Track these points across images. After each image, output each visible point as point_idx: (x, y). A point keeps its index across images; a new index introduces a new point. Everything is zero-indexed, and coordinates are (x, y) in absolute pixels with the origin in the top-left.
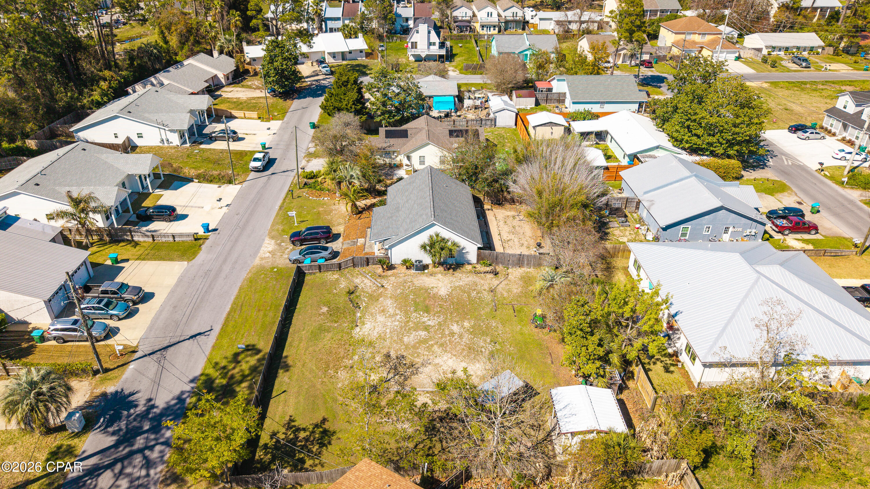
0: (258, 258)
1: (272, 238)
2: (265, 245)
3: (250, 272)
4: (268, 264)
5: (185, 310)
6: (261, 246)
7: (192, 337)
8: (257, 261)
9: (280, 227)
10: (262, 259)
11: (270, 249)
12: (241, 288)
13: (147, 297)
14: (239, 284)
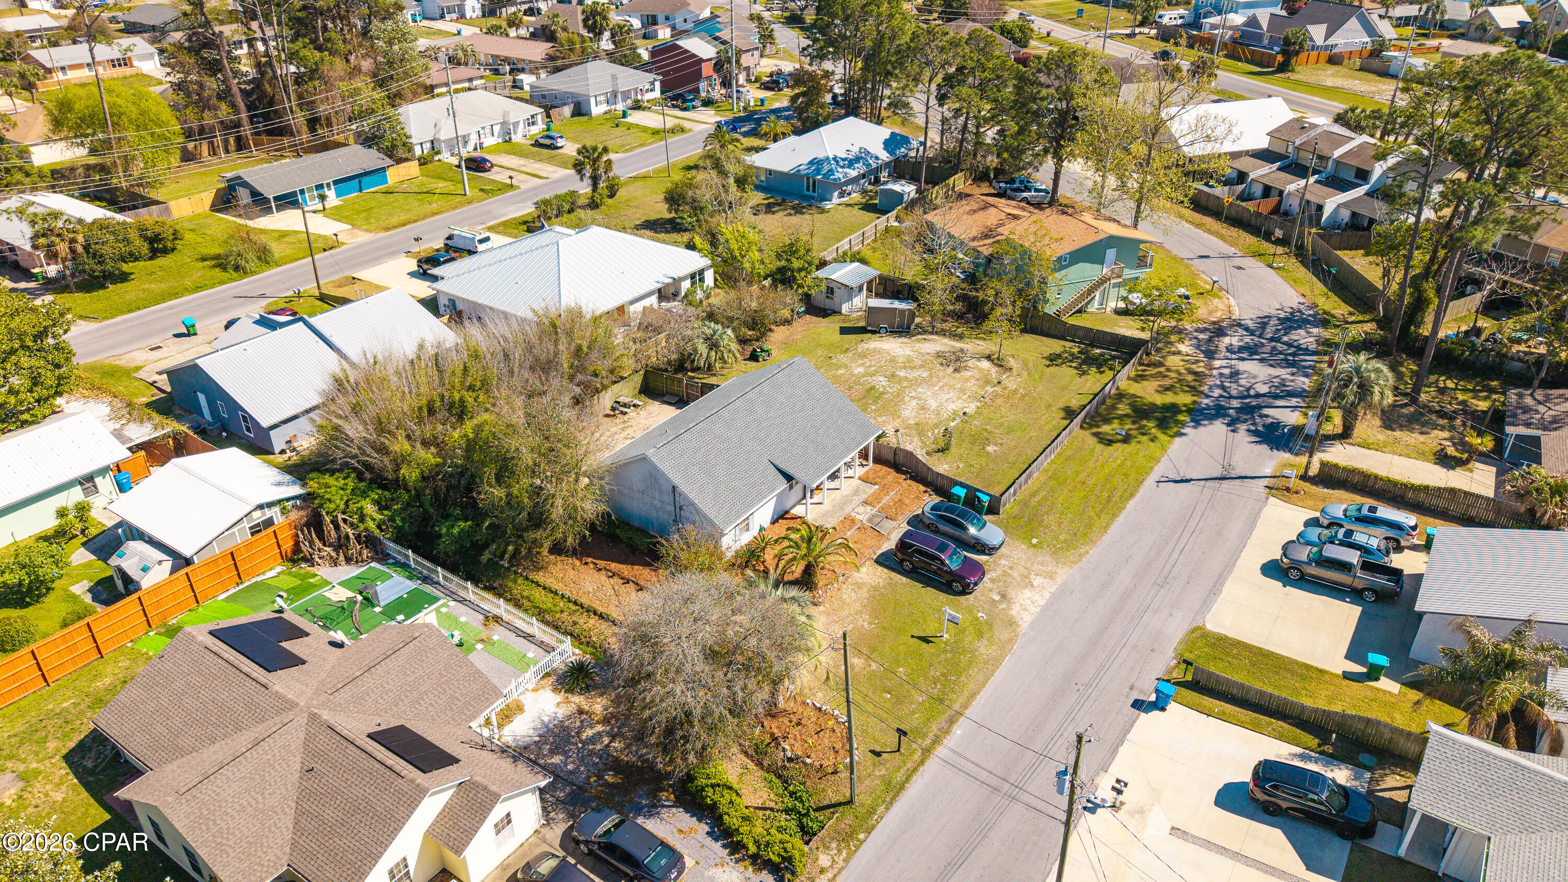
0: (1060, 579)
1: (1011, 623)
2: (1035, 610)
3: (1081, 556)
4: (1044, 556)
5: (1201, 524)
6: (1045, 609)
7: (1188, 481)
8: (1063, 573)
9: (984, 649)
10: (1051, 576)
11: (1027, 593)
12: (1106, 528)
13: (1272, 570)
14: (1107, 538)
